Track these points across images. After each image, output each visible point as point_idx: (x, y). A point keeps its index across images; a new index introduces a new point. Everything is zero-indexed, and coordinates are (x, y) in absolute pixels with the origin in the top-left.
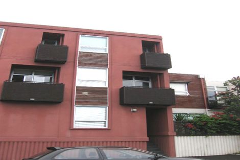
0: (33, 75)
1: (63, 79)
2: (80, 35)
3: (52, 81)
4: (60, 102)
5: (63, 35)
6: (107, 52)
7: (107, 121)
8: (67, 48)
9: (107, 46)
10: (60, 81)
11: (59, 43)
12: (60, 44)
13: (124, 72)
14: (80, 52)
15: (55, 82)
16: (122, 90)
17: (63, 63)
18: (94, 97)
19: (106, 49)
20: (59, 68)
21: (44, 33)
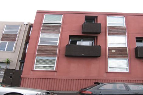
0: (82, 41)
1: (100, 43)
2: (107, 16)
3: (93, 44)
4: (99, 57)
5: (97, 17)
6: (125, 26)
7: (128, 68)
8: (100, 24)
9: (124, 22)
10: (98, 44)
11: (94, 22)
12: (96, 22)
13: (137, 38)
14: (108, 26)
15: (95, 45)
16: (136, 49)
17: (99, 33)
18: (119, 53)
19: (124, 24)
20: (97, 37)
21: (86, 16)
